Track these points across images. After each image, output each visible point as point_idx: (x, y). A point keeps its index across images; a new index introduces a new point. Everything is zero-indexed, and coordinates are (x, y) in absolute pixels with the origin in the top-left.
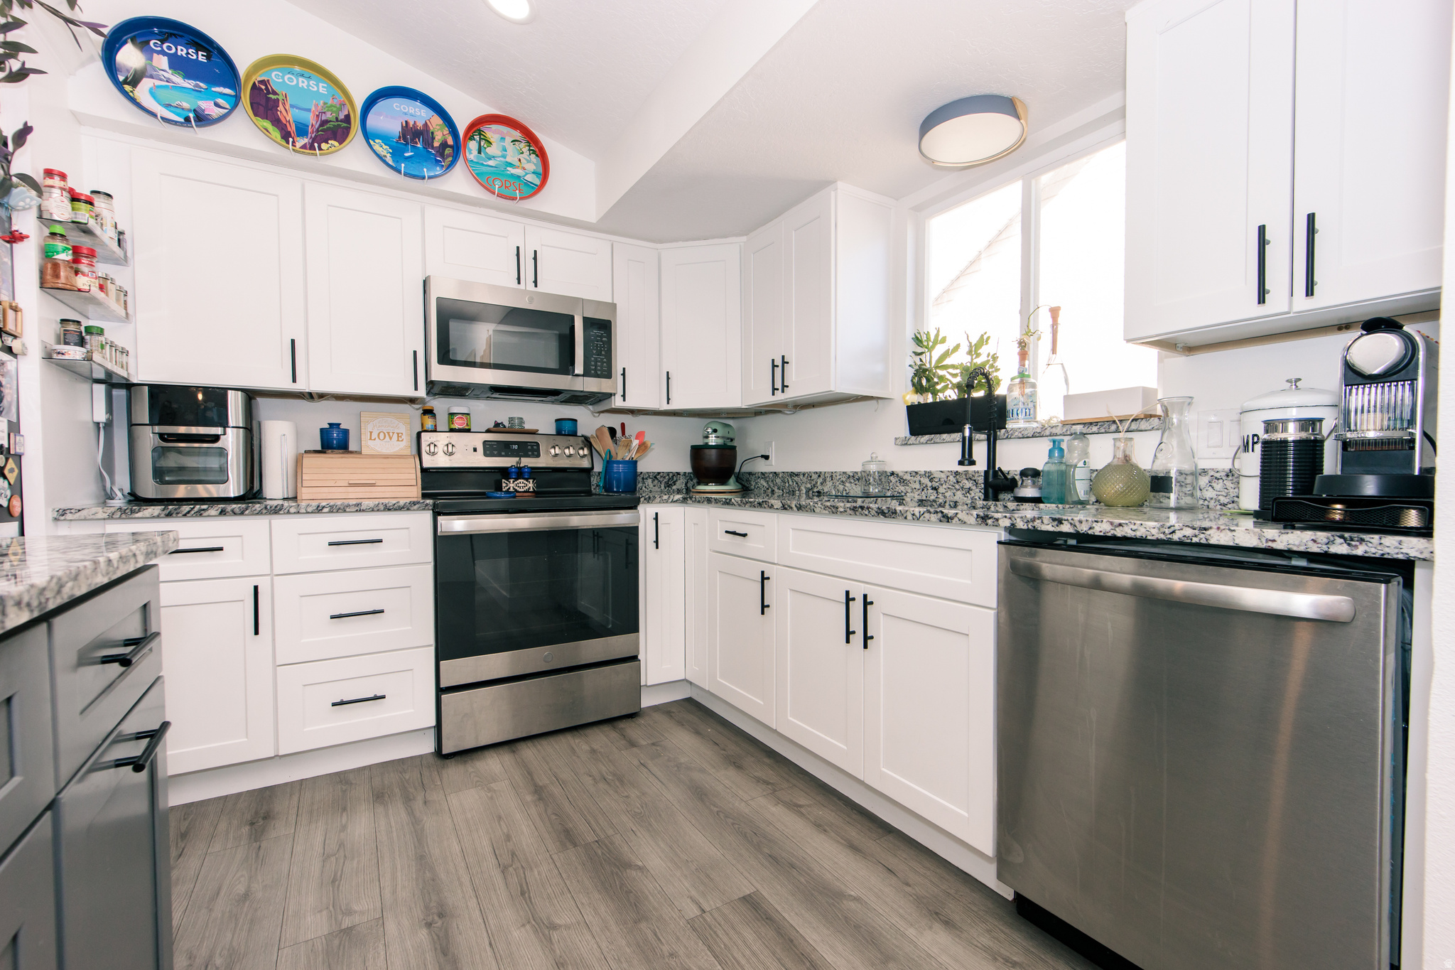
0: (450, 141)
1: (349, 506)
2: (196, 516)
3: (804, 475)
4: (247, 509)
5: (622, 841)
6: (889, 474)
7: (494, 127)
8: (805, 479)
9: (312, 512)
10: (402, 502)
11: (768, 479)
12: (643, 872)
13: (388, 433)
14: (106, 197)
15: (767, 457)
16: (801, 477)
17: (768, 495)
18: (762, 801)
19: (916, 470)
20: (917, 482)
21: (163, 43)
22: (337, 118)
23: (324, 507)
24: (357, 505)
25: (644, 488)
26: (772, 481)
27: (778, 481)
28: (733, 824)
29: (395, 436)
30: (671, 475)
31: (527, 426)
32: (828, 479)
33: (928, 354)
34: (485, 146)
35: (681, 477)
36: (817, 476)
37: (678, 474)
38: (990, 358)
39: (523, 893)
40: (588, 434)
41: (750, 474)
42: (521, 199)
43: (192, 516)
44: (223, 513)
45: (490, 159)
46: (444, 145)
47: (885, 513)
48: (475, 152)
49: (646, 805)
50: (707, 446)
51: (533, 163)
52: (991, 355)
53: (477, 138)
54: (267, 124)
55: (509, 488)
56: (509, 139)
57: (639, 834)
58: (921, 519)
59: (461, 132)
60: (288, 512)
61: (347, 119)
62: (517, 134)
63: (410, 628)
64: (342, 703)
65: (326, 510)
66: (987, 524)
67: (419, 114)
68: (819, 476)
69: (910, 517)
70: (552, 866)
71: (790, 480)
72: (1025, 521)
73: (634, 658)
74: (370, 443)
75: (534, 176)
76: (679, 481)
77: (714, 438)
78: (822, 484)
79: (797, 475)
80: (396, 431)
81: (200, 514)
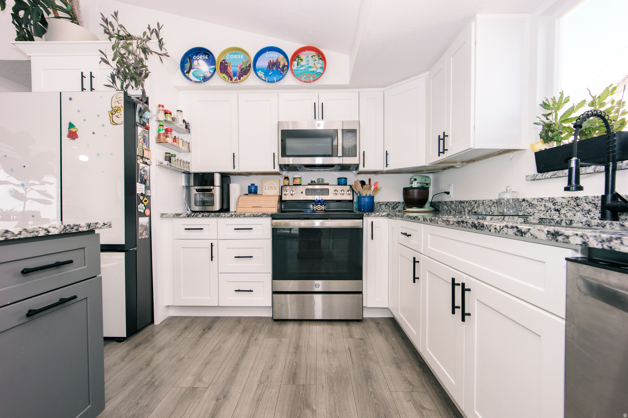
0: (286, 64)
1: (241, 215)
2: (196, 217)
3: (467, 202)
4: (210, 215)
5: (315, 390)
6: (521, 201)
7: (304, 53)
8: (467, 205)
9: (229, 217)
10: (259, 214)
11: (448, 205)
12: (313, 414)
13: (271, 187)
14: (180, 112)
15: (448, 193)
16: (466, 203)
17: (448, 214)
18: (401, 395)
19: (542, 197)
20: (543, 206)
21: (196, 56)
22: (246, 66)
23: (233, 215)
24: (244, 214)
25: (380, 210)
26: (450, 206)
27: (453, 206)
28: (376, 404)
29: (274, 188)
30: (395, 203)
31: (325, 182)
32: (481, 205)
33: (554, 114)
34: (300, 62)
35: (401, 204)
36: (474, 202)
37: (399, 202)
38: (615, 104)
39: (258, 401)
40: (351, 184)
41: (439, 202)
42: (313, 81)
43: (194, 217)
44: (203, 216)
45: (302, 67)
46: (284, 66)
47: (477, 227)
48: (296, 66)
49: (338, 373)
50: (412, 188)
51: (321, 64)
52: (616, 101)
53: (297, 59)
54: (224, 75)
55: (314, 209)
56: (310, 56)
57: (324, 390)
58: (501, 232)
59: (290, 59)
60: (222, 217)
61: (250, 65)
62: (313, 53)
63: (263, 265)
64: (239, 291)
65: (234, 216)
66: (557, 241)
67: (274, 56)
68: (476, 203)
69: (493, 230)
70: (278, 391)
71: (459, 205)
72: (600, 240)
73: (361, 293)
74: (265, 191)
75: (321, 69)
76: (400, 206)
77: (416, 184)
78: (477, 207)
79: (463, 202)
80: (274, 186)
81: (196, 216)
